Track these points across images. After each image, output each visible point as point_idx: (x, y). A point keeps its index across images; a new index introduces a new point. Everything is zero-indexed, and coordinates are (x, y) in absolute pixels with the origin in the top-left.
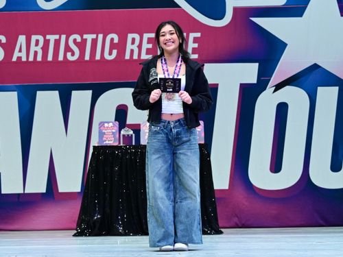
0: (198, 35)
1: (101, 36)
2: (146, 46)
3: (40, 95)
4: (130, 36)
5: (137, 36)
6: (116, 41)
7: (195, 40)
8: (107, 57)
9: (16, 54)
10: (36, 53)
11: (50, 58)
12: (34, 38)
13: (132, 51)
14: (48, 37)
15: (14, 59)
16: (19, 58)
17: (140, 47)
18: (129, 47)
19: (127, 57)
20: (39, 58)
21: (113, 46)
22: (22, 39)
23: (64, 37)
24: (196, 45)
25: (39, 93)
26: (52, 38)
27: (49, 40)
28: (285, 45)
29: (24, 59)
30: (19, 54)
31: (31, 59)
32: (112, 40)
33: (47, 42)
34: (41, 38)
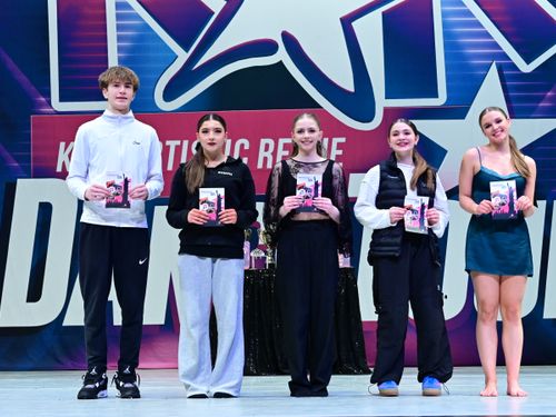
0: (343, 140)
2: (281, 153)
3: (159, 211)
4: (263, 142)
5: (271, 142)
6: (247, 147)
7: (340, 146)
13: (265, 159)
14: (168, 143)
17: (274, 154)
18: (262, 154)
19: (260, 166)
21: (243, 153)
23: (186, 143)
24: (340, 152)
25: (157, 208)
26: (173, 144)
27: (169, 147)
28: (445, 152)
32: (242, 145)
33: (166, 149)
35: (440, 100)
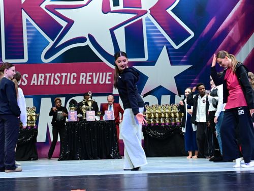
0: (111, 73)
1: (69, 74)
2: (88, 78)
3: (43, 100)
4: (82, 74)
5: (84, 74)
6: (76, 76)
7: (110, 76)
8: (72, 83)
9: (32, 82)
10: (41, 81)
11: (47, 84)
12: (40, 75)
13: (82, 80)
14: (46, 74)
15: (32, 84)
16: (34, 84)
17: (86, 79)
18: (81, 78)
19: (80, 83)
20: (42, 84)
21: (74, 78)
22: (35, 75)
23: (53, 74)
24: (110, 78)
25: (42, 99)
26: (48, 75)
27: (46, 76)
28: (147, 78)
29: (36, 84)
30: (34, 82)
31: (39, 84)
32: (74, 75)
33: (46, 77)
34: (43, 75)
35: (146, 59)
